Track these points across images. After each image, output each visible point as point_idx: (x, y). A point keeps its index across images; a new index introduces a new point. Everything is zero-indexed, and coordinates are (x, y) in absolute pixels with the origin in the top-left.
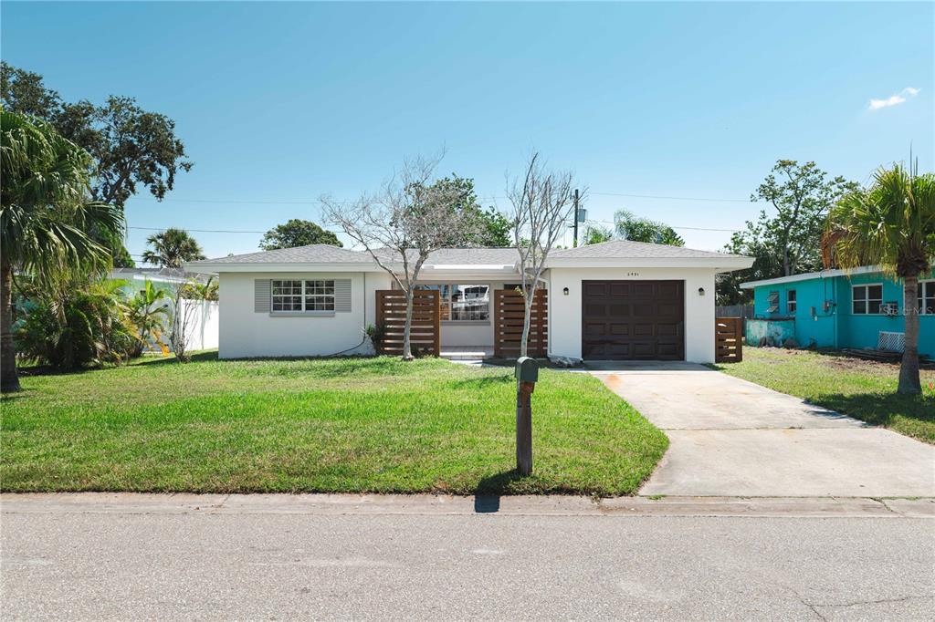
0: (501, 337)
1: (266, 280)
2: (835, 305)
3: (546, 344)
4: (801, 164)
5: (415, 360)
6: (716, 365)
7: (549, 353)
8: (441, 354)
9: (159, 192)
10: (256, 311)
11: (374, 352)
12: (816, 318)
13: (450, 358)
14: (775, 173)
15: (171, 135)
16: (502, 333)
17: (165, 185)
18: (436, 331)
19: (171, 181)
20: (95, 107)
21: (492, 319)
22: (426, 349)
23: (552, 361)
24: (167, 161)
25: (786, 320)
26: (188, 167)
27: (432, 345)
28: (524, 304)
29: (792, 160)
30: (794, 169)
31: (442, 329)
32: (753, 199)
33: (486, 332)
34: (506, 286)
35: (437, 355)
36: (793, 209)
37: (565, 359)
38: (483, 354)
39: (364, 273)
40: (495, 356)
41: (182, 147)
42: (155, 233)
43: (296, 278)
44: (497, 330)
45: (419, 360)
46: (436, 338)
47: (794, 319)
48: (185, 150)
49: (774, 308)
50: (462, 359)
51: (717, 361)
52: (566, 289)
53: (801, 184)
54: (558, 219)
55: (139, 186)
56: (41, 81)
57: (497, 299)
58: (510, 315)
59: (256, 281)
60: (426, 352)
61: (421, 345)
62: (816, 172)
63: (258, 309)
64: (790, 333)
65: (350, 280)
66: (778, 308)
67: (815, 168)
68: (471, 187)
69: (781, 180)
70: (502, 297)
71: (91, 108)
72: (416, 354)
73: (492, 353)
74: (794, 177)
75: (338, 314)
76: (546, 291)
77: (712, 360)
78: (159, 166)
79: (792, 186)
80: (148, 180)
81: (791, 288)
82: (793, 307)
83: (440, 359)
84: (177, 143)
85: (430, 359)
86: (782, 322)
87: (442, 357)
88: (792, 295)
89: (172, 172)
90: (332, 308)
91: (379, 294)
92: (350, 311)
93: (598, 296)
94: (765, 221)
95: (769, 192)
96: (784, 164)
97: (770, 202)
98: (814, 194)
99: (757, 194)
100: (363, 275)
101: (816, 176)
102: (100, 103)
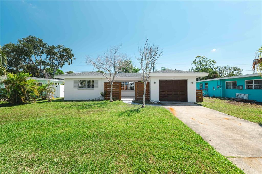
0: (137, 95)
1: (76, 80)
2: (221, 86)
3: (149, 97)
4: (201, 57)
5: (113, 101)
6: (197, 103)
7: (150, 99)
8: (121, 99)
9: (69, 64)
10: (74, 88)
11: (103, 99)
12: (214, 90)
13: (123, 100)
14: (196, 59)
15: (71, 52)
16: (137, 94)
17: (70, 62)
18: (120, 93)
19: (72, 62)
20: (55, 47)
21: (135, 90)
22: (117, 98)
23: (151, 102)
24: (71, 58)
25: (205, 90)
26: (75, 59)
27: (119, 97)
28: (144, 86)
29: (200, 56)
30: (200, 58)
31: (121, 92)
32: (191, 64)
33: (133, 93)
34: (138, 82)
35: (120, 100)
36: (200, 66)
37: (155, 101)
38: (132, 99)
39: (102, 78)
40: (136, 100)
41: (73, 55)
42: (67, 72)
43: (84, 79)
44: (136, 93)
45: (114, 101)
46: (120, 95)
47: (207, 90)
48: (74, 56)
49: (201, 87)
50: (127, 101)
51: (197, 102)
52: (155, 82)
53: (201, 61)
54: (154, 60)
55: (65, 63)
56: (42, 40)
57: (136, 85)
58: (139, 89)
59: (74, 80)
60: (117, 99)
61: (115, 97)
62: (205, 58)
63: (75, 87)
64: (206, 93)
65: (98, 80)
66: (202, 87)
67: (204, 58)
68: (131, 62)
69: (197, 60)
70: (137, 84)
71: (54, 47)
72: (114, 100)
73: (135, 99)
74: (200, 60)
75: (95, 89)
76: (149, 83)
77: (196, 102)
78: (69, 59)
79: (199, 61)
80: (67, 62)
81: (206, 83)
82: (207, 87)
83: (121, 101)
84: (73, 54)
85: (118, 101)
86: (205, 91)
87: (121, 100)
88: (206, 84)
89: (72, 60)
90: (93, 87)
91: (105, 84)
92: (98, 88)
93: (163, 84)
94: (193, 69)
95: (195, 63)
96: (198, 57)
97: (195, 65)
98: (204, 63)
99: (192, 63)
100: (101, 78)
101: (205, 59)
102: (56, 46)
